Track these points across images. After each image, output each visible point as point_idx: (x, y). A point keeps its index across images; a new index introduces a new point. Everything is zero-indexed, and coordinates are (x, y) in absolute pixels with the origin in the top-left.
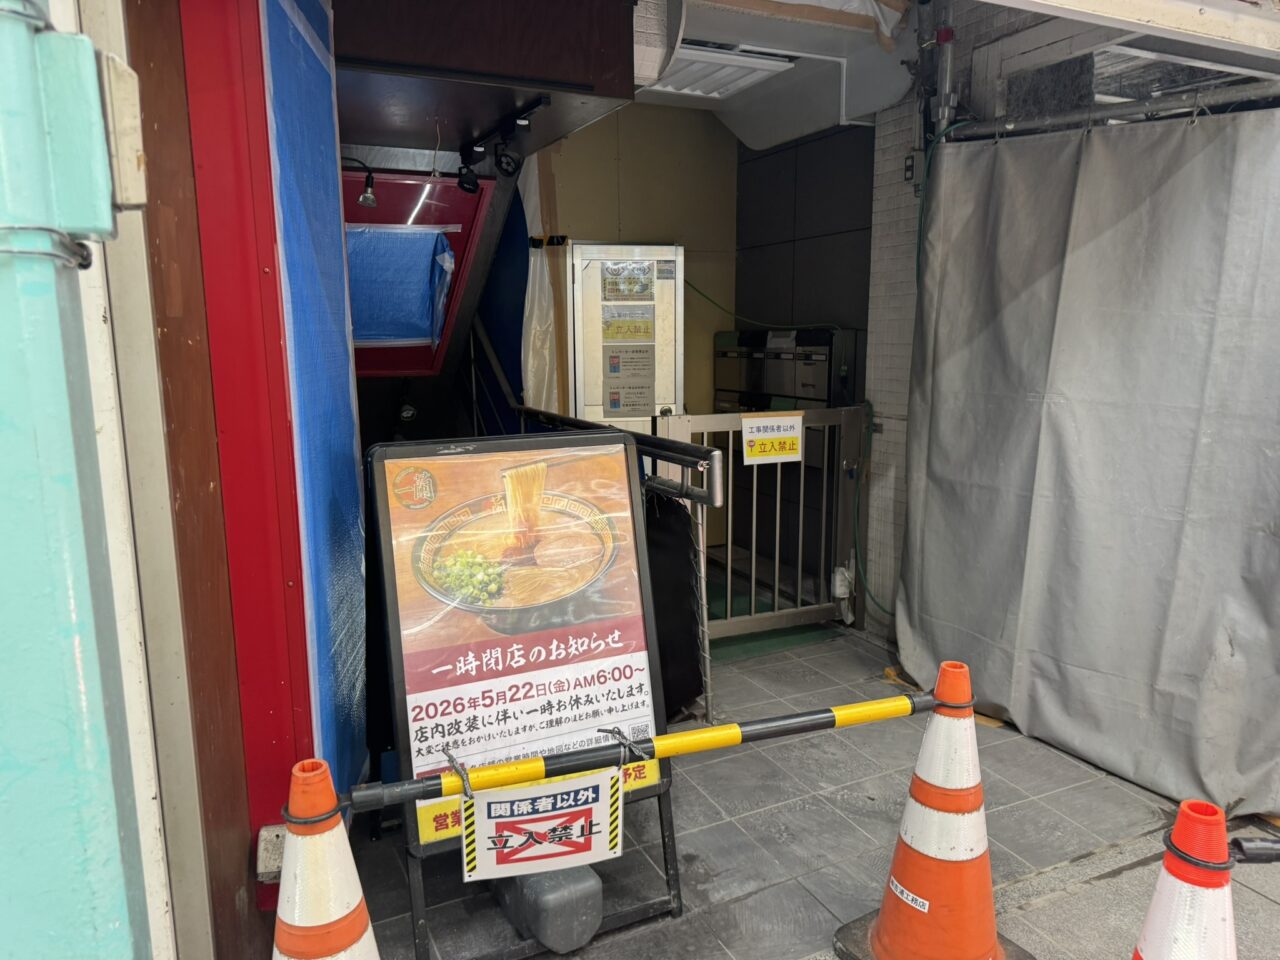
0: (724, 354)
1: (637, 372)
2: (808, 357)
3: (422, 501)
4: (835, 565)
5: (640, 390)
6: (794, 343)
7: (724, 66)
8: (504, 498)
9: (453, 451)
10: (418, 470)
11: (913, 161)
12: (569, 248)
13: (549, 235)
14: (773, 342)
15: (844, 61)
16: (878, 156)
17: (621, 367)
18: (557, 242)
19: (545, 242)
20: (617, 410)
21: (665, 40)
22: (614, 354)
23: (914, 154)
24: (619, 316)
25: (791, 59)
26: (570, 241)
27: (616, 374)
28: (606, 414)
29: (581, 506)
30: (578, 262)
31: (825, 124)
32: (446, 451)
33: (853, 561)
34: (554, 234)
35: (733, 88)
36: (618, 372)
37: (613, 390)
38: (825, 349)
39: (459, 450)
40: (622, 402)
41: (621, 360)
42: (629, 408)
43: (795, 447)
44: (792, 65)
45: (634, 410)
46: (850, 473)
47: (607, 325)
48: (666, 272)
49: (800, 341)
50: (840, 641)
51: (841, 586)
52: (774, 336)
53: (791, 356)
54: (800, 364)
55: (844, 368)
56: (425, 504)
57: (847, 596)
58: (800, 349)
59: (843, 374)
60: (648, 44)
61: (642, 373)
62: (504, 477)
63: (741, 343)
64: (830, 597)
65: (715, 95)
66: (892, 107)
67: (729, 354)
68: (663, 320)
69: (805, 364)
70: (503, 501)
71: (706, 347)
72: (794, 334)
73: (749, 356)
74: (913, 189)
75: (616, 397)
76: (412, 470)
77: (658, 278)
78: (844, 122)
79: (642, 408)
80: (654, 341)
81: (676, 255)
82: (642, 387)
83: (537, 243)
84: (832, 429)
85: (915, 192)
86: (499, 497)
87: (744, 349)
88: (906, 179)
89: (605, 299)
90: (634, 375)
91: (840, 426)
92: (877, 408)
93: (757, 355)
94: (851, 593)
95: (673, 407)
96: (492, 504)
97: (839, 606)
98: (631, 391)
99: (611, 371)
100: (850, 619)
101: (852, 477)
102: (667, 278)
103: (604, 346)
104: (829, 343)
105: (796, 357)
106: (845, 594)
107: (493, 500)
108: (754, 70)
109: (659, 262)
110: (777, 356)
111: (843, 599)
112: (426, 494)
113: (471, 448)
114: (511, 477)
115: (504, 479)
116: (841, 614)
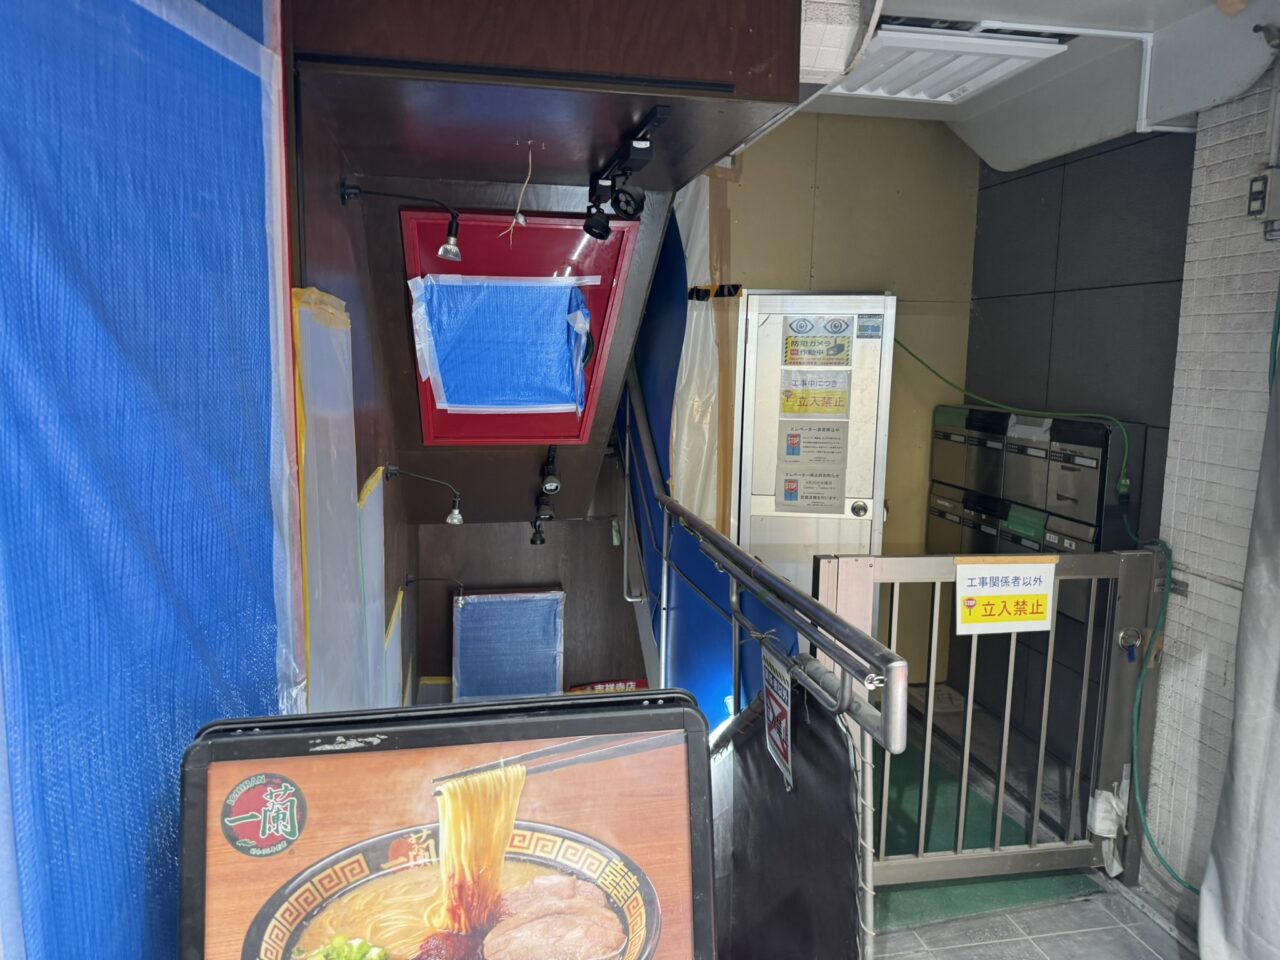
0: (947, 436)
1: (822, 455)
2: (1068, 458)
3: (273, 840)
4: (1097, 787)
5: (827, 479)
6: (1047, 437)
7: (958, 55)
8: (434, 835)
9: (338, 747)
10: (274, 781)
11: (1265, 184)
12: (742, 300)
13: (718, 284)
14: (1016, 431)
15: (1148, 39)
16: (1198, 178)
17: (802, 449)
18: (729, 291)
19: (712, 293)
20: (793, 502)
21: (856, 12)
22: (794, 432)
23: (1268, 172)
24: (804, 383)
25: (1062, 38)
26: (745, 292)
27: (795, 457)
28: (779, 506)
29: (588, 851)
30: (753, 317)
31: (1114, 130)
32: (328, 747)
33: (1126, 783)
34: (724, 283)
35: (972, 87)
36: (798, 454)
37: (788, 478)
38: (1097, 452)
39: (353, 744)
40: (800, 494)
41: (802, 440)
42: (810, 501)
43: (1040, 609)
44: (1064, 48)
45: (815, 504)
46: (1130, 650)
47: (787, 394)
48: (869, 328)
49: (1057, 433)
50: (1098, 903)
51: (1105, 815)
52: (1017, 423)
53: (1043, 454)
54: (1056, 466)
55: (1126, 482)
56: (280, 847)
57: (1113, 835)
58: (1056, 446)
59: (1123, 490)
60: (829, 20)
61: (830, 457)
62: (439, 793)
63: (970, 425)
64: (1085, 832)
65: (946, 98)
66: (1230, 102)
67: (953, 437)
68: (862, 391)
69: (1063, 468)
70: (431, 842)
71: (921, 426)
72: (1048, 422)
73: (982, 444)
74: (1261, 229)
75: (793, 486)
77: (858, 337)
78: (1143, 127)
79: (826, 502)
80: (848, 417)
81: (885, 306)
82: (829, 475)
83: (701, 294)
84: (1103, 584)
85: (1265, 233)
86: (425, 834)
87: (975, 434)
88: (1250, 213)
89: (785, 362)
90: (818, 459)
91: (1116, 580)
92: (1178, 557)
93: (991, 444)
94: (1120, 831)
95: (869, 504)
96: (410, 847)
97: (1099, 848)
98: (813, 479)
99: (788, 454)
100: (1116, 869)
101: (1131, 658)
102: (871, 337)
103: (780, 422)
104: (1103, 442)
105: (1050, 456)
106: (1110, 832)
107: (413, 839)
108: (1004, 58)
109: (861, 316)
110: (1022, 450)
111: (1108, 839)
112: (283, 828)
113: (376, 741)
114: (453, 794)
115: (438, 798)
116: (1101, 859)
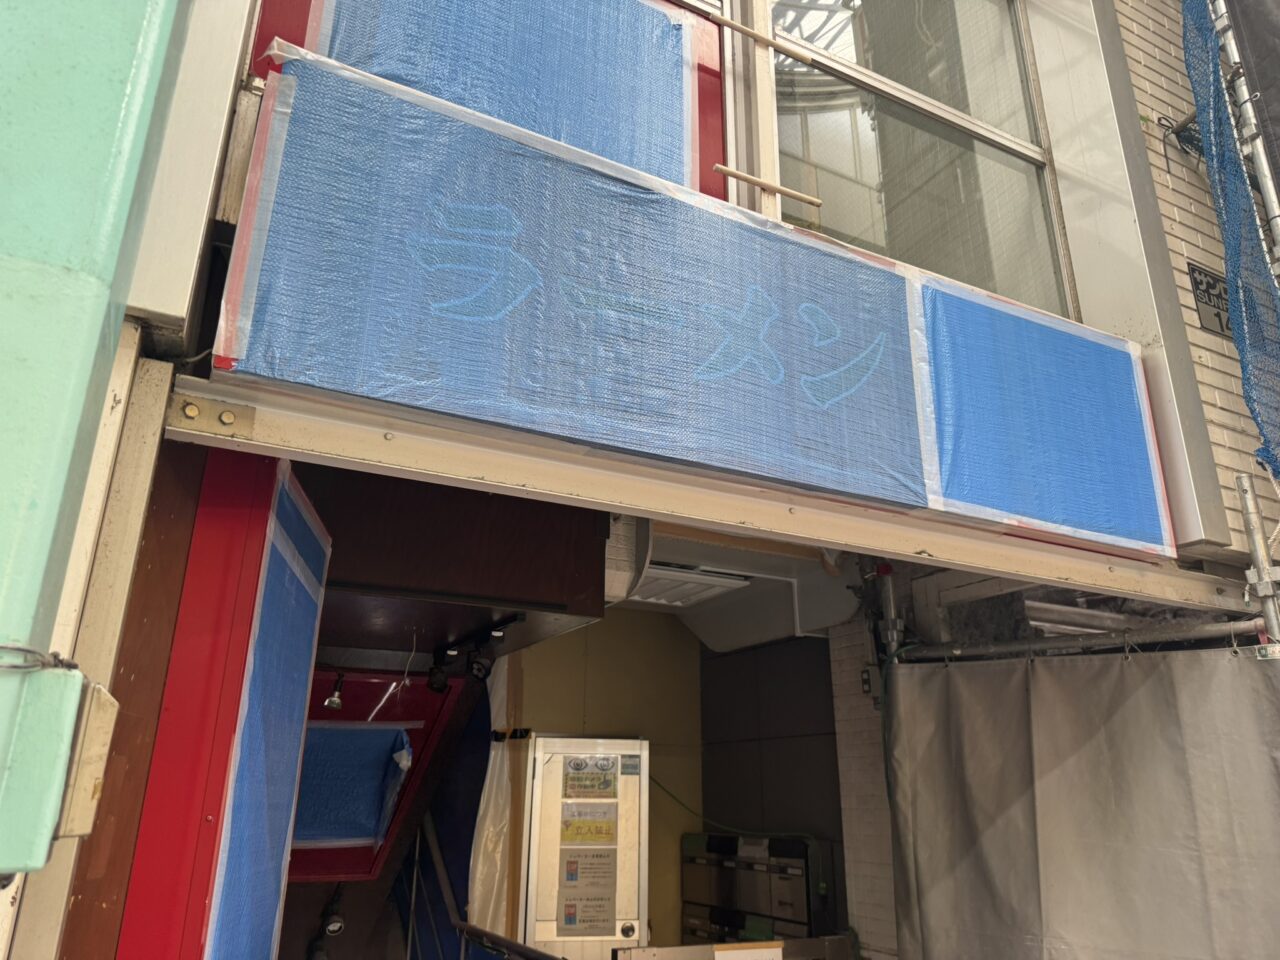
0: (692, 860)
1: (596, 880)
2: (783, 870)
5: (600, 902)
6: (766, 854)
7: (687, 583)
11: (869, 675)
12: (531, 741)
13: (512, 728)
15: (794, 581)
16: (834, 667)
17: (579, 875)
18: (520, 735)
19: (508, 736)
20: (573, 926)
21: (633, 566)
22: (573, 859)
23: (869, 668)
24: (580, 814)
25: (746, 578)
26: (533, 734)
28: (561, 932)
30: (540, 755)
31: (778, 633)
34: (517, 727)
35: (694, 599)
36: (576, 879)
37: (568, 903)
40: (578, 918)
41: (580, 866)
42: (586, 925)
44: (747, 583)
45: (591, 927)
47: (566, 824)
48: (631, 766)
55: (823, 885)
58: (773, 860)
60: (618, 569)
65: (678, 603)
66: (843, 624)
68: (627, 820)
72: (766, 842)
74: (872, 702)
75: (572, 911)
77: (622, 773)
78: (799, 633)
79: (601, 924)
81: (641, 749)
82: (602, 899)
83: (500, 737)
85: (875, 704)
88: (865, 692)
89: (566, 795)
92: (863, 938)
95: (636, 924)
98: (589, 903)
99: (568, 879)
102: (631, 774)
103: (562, 851)
104: (804, 855)
105: (770, 869)
108: (713, 586)
109: (623, 756)
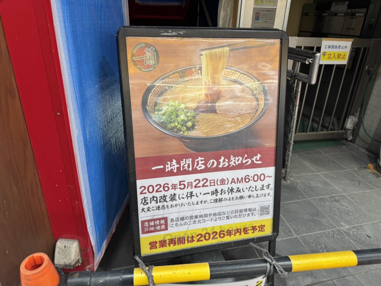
2: (353, 14)
3: (149, 67)
4: (350, 114)
6: (347, 8)
9: (170, 34)
10: (148, 45)
14: (335, 8)
17: (260, 18)
22: (258, 12)
27: (257, 21)
29: (248, 78)
32: (166, 34)
33: (358, 113)
36: (259, 20)
38: (364, 10)
39: (174, 33)
41: (261, 15)
43: (345, 57)
46: (369, 72)
51: (350, 124)
52: (335, 5)
53: (343, 14)
54: (348, 18)
57: (352, 128)
58: (349, 10)
59: (371, 23)
61: (269, 21)
62: (202, 55)
63: (317, 9)
64: (343, 127)
67: (310, 14)
70: (199, 71)
71: (299, 11)
73: (319, 15)
76: (143, 45)
80: (276, 6)
84: (365, 49)
90: (265, 22)
91: (369, 48)
94: (354, 127)
96: (193, 72)
97: (346, 133)
100: (350, 138)
103: (254, 8)
105: (347, 15)
110: (336, 14)
111: (350, 130)
113: (182, 33)
114: (206, 55)
116: (346, 136)
